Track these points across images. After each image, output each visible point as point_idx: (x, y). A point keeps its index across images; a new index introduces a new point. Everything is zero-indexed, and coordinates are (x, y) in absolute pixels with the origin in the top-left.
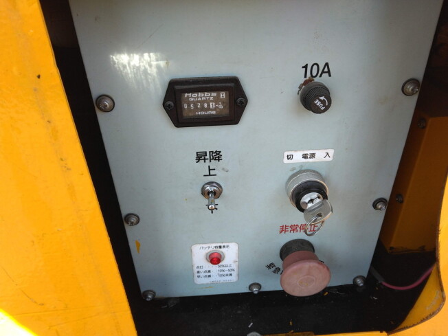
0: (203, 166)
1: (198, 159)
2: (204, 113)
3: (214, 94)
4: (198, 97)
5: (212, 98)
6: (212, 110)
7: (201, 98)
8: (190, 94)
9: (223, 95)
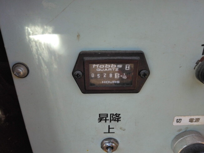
0: (104, 126)
1: (100, 120)
2: (109, 82)
3: (120, 66)
4: (104, 68)
5: (117, 70)
6: (117, 80)
7: (107, 68)
8: (98, 65)
9: (128, 67)
